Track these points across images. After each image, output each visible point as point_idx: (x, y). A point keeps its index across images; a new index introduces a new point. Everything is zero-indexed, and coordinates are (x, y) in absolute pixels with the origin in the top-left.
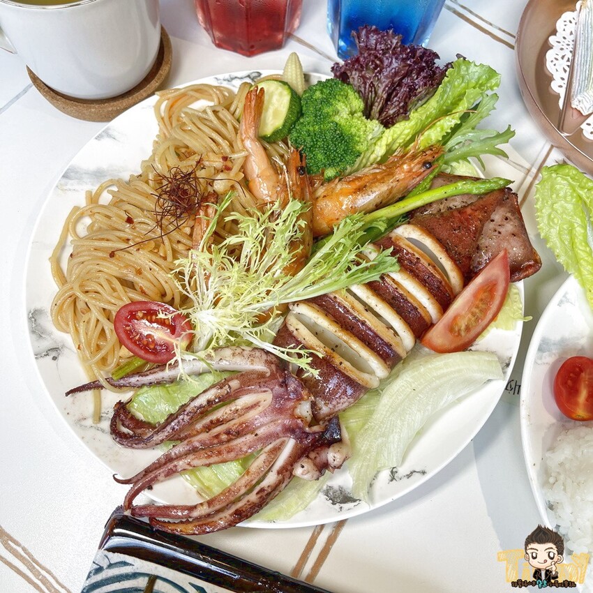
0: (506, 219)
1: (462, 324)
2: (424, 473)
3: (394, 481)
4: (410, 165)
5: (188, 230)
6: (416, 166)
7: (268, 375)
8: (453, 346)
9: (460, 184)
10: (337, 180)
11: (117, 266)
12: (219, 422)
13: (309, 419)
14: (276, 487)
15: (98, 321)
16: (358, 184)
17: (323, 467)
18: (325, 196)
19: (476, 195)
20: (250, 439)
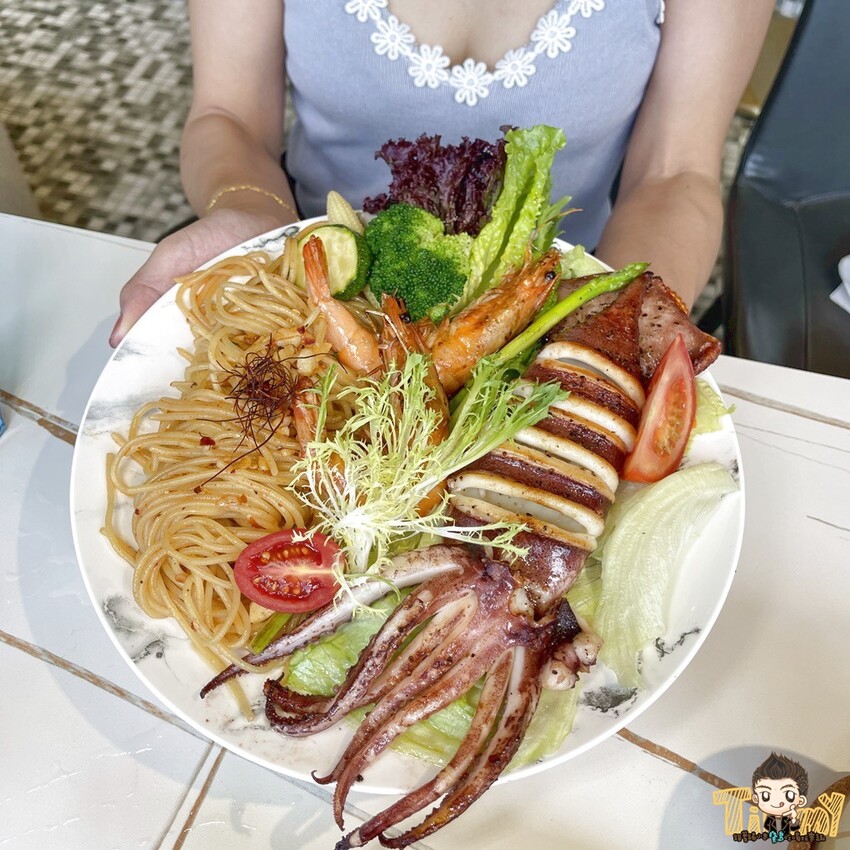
0: (660, 308)
1: (664, 439)
2: (697, 631)
3: (666, 655)
4: (531, 280)
5: (286, 431)
6: (537, 279)
7: (461, 572)
8: (663, 470)
9: (593, 284)
10: (448, 321)
11: (212, 502)
12: (421, 656)
13: (531, 612)
14: (525, 709)
15: (205, 582)
16: (477, 317)
18: (440, 344)
19: (615, 291)
20: (466, 662)
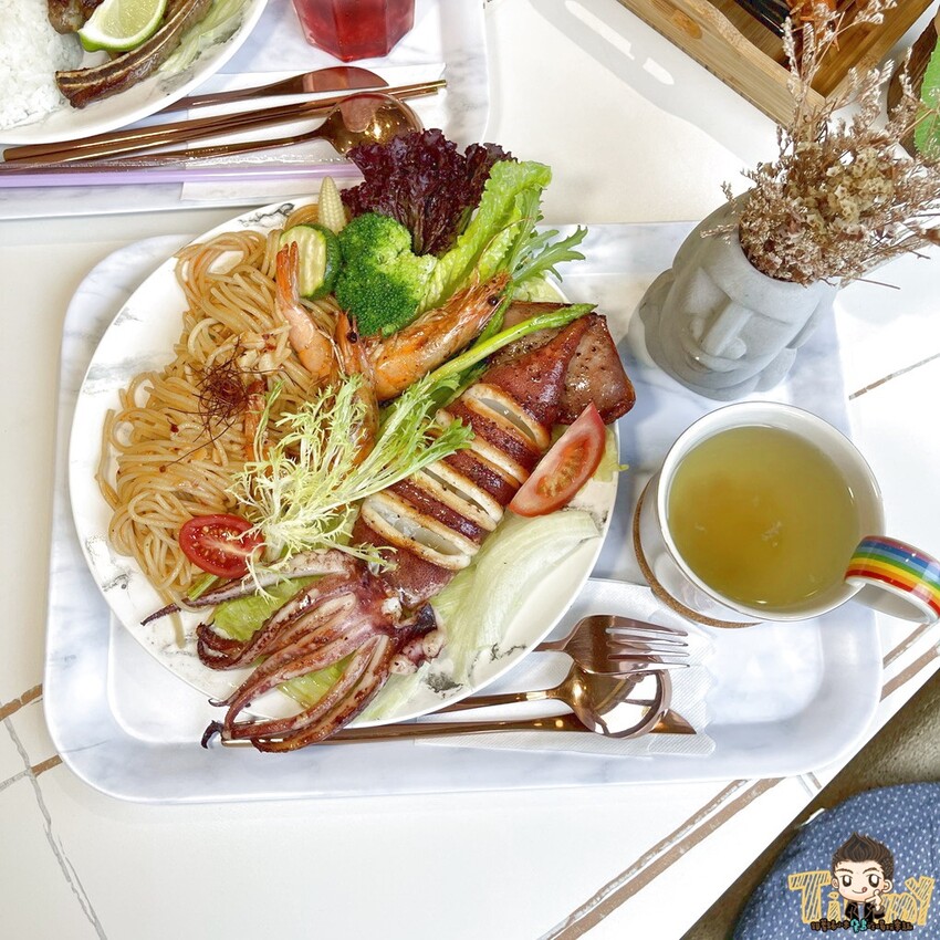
0: (595, 349)
1: (552, 484)
2: (524, 647)
3: (496, 659)
4: (472, 306)
5: (240, 427)
6: (480, 306)
7: (348, 577)
8: (544, 507)
10: (396, 335)
11: (171, 480)
12: (306, 632)
13: (399, 614)
14: (373, 688)
15: (161, 541)
17: (419, 660)
18: (385, 358)
19: (557, 328)
20: (340, 644)
